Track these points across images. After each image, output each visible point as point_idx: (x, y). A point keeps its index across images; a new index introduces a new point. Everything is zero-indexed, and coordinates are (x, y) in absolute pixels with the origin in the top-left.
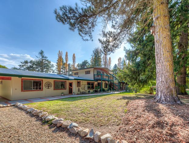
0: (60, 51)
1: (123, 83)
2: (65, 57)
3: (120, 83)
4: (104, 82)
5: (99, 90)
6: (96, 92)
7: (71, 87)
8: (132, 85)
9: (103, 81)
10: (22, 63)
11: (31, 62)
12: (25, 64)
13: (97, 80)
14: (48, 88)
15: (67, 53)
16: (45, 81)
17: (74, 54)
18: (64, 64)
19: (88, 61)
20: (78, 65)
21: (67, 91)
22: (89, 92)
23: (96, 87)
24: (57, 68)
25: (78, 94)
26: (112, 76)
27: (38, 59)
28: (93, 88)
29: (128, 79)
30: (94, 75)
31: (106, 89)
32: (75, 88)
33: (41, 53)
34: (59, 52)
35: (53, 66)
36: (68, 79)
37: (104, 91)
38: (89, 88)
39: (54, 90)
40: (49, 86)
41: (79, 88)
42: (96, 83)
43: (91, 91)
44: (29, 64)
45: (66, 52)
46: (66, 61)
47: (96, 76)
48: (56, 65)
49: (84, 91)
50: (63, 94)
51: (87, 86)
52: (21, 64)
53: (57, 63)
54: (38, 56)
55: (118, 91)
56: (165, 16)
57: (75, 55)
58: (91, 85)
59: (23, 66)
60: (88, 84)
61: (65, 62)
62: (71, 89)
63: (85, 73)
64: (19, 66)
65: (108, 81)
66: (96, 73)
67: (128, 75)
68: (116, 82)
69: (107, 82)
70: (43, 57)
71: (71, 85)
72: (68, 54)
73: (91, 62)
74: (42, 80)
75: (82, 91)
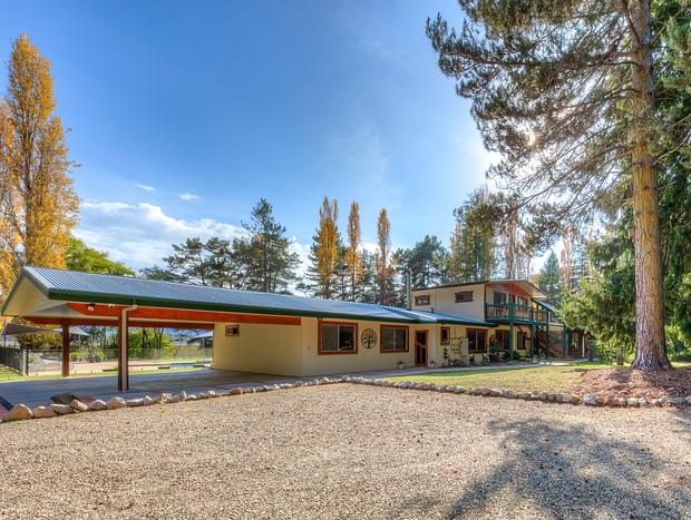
0: (330, 201)
1: (581, 333)
2: (348, 222)
3: (568, 331)
4: (516, 329)
5: (501, 354)
6: (494, 360)
7: (422, 346)
8: (603, 339)
9: (515, 325)
10: (177, 248)
11: (213, 244)
12: (191, 253)
13: (496, 323)
14: (369, 347)
15: (355, 208)
16: (363, 325)
17: (383, 214)
18: (343, 252)
19: (438, 240)
20: (396, 256)
21: (410, 356)
22: (472, 360)
23: (492, 344)
24: (314, 270)
25: (443, 367)
26: (543, 307)
27: (247, 237)
28: (482, 349)
29: (593, 322)
30: (486, 306)
31: (522, 353)
32: (434, 348)
33: (263, 211)
34: (326, 203)
35: (294, 258)
36: (417, 321)
37: (517, 358)
38: (471, 347)
39: (381, 352)
40: (370, 341)
41: (448, 347)
42: (491, 332)
43: (478, 357)
44: (205, 255)
45: (351, 203)
46: (354, 240)
47: (491, 309)
48: (310, 258)
49: (457, 357)
50: (401, 366)
51: (466, 342)
52: (174, 253)
53: (315, 249)
54: (252, 224)
55: (563, 359)
56: (650, 213)
57: (388, 217)
58: (476, 340)
59: (181, 261)
60: (471, 335)
61: (346, 243)
62: (424, 350)
63: (454, 299)
64: (167, 263)
65: (531, 326)
66: (491, 301)
67: (592, 312)
68: (555, 327)
69: (525, 329)
70: (268, 226)
71: (422, 337)
72: (359, 212)
73: (455, 246)
74: (357, 324)
75: (453, 356)
